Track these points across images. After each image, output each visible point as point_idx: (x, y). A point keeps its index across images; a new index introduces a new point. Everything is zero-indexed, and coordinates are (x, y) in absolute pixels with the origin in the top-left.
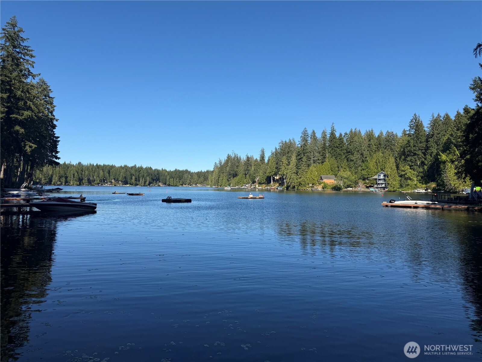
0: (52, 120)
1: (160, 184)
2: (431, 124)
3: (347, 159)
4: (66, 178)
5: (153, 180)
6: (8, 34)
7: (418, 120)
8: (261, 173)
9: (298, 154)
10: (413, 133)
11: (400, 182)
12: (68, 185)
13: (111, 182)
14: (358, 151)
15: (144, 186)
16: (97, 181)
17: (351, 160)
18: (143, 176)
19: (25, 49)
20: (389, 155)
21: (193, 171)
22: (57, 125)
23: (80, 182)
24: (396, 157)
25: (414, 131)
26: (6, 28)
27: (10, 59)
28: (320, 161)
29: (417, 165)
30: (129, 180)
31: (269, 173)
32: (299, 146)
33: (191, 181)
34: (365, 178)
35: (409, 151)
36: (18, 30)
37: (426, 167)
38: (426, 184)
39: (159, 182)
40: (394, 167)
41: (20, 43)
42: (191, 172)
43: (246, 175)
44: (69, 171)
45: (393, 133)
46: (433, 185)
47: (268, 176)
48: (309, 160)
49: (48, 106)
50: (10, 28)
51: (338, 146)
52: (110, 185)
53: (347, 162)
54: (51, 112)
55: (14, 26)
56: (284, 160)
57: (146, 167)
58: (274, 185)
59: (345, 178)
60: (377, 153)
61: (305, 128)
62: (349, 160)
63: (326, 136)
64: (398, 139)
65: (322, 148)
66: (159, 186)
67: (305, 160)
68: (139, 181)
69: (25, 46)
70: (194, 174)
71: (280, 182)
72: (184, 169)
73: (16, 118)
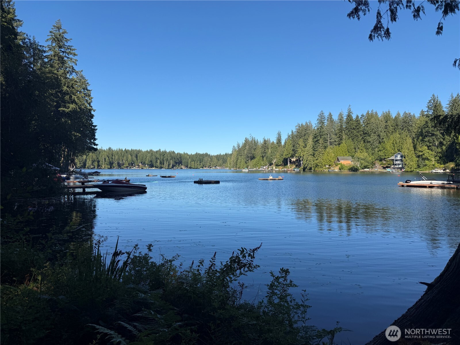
0: (90, 110)
1: (183, 167)
2: (450, 104)
3: (364, 140)
4: (98, 162)
5: (176, 163)
6: (54, 36)
7: (436, 100)
8: (278, 155)
9: (314, 136)
10: (431, 114)
11: (417, 163)
12: (100, 168)
13: (139, 165)
14: (375, 132)
15: (168, 169)
16: (126, 164)
17: (368, 141)
18: (167, 160)
19: (68, 49)
20: (407, 136)
21: (213, 155)
22: (94, 115)
23: (111, 165)
24: (414, 138)
25: (433, 111)
26: (52, 30)
27: (56, 58)
28: (336, 143)
29: (435, 146)
30: (155, 164)
31: (286, 155)
32: (316, 128)
33: (211, 164)
34: (382, 159)
35: (427, 132)
36: (63, 32)
37: (444, 147)
38: (444, 164)
39: (182, 165)
40: (412, 148)
41: (64, 44)
42: (211, 155)
43: (263, 157)
44: (100, 156)
45: (410, 114)
46: (452, 165)
47: (285, 158)
48: (326, 142)
49: (86, 98)
50: (55, 31)
51: (355, 127)
52: (138, 169)
53: (364, 143)
54: (89, 104)
55: (59, 28)
56: (301, 142)
57: (170, 151)
58: (291, 167)
59: (362, 159)
60: (394, 134)
61: (322, 111)
62: (366, 142)
63: (343, 118)
64: (416, 119)
65: (339, 130)
66: (182, 168)
67: (321, 142)
68: (164, 164)
69: (69, 46)
70: (214, 157)
71: (297, 164)
72: (204, 153)
73: (64, 111)
